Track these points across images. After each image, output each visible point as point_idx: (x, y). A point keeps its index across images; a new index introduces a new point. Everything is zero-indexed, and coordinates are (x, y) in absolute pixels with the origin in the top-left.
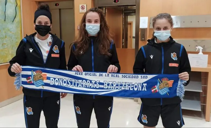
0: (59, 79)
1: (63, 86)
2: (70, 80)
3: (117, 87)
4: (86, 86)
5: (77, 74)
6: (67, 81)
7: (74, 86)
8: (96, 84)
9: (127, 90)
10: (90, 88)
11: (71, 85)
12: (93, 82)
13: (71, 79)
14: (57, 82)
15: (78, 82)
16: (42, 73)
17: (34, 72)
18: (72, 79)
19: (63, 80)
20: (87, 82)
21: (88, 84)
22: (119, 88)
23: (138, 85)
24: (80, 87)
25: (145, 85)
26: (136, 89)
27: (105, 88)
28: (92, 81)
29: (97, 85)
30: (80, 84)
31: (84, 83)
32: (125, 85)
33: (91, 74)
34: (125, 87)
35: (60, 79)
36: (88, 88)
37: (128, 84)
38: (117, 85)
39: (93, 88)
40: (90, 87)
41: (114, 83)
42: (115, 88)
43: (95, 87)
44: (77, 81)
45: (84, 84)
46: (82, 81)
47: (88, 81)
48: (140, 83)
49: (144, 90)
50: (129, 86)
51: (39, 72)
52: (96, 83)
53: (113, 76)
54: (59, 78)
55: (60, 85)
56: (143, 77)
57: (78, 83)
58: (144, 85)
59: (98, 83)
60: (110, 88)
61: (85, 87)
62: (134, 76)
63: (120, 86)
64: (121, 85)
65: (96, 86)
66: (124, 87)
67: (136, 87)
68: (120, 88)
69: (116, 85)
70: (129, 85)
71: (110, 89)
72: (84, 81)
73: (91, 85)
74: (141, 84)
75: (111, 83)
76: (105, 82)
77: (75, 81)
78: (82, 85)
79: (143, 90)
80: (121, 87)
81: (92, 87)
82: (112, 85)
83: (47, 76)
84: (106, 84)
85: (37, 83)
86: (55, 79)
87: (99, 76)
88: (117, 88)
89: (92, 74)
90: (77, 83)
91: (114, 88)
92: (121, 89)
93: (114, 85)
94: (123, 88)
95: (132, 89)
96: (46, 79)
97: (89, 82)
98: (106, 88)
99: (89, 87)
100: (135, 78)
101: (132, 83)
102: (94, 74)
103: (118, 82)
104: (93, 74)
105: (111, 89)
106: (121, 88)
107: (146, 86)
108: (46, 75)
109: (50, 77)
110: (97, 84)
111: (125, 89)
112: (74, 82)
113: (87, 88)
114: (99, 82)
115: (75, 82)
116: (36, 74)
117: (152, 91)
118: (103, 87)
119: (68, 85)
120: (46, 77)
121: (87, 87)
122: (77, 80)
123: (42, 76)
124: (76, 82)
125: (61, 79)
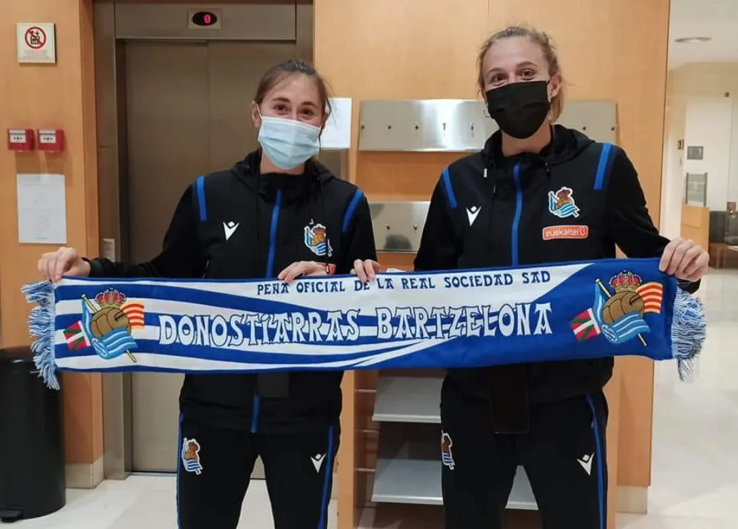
0: (193, 319)
1: (213, 346)
2: (239, 319)
3: (431, 329)
4: (307, 336)
5: (266, 293)
6: (228, 324)
7: (259, 341)
8: (347, 324)
9: (473, 337)
10: (324, 341)
11: (246, 340)
12: (335, 317)
13: (243, 315)
14: (186, 332)
15: (273, 323)
16: (122, 301)
17: (92, 301)
18: (246, 313)
19: (211, 322)
20: (306, 318)
21: (314, 327)
22: (439, 334)
23: (516, 314)
24: (282, 340)
25: (544, 308)
26: (507, 331)
27: (381, 336)
28: (330, 316)
29: (349, 327)
30: (281, 332)
31: (298, 325)
32: (463, 319)
33: (320, 287)
34: (464, 323)
35: (198, 319)
36: (315, 343)
37: (475, 310)
38: (431, 322)
39: (335, 342)
40: (324, 337)
41: (417, 312)
42: (422, 335)
43: (345, 338)
44: (267, 321)
45: (296, 328)
46: (289, 315)
47: (311, 315)
48: (523, 305)
49: (543, 331)
50: (479, 322)
51: (111, 298)
52: (343, 321)
53: (409, 284)
54: (195, 316)
55: (199, 342)
56: (531, 278)
57: (274, 326)
58: (539, 312)
59: (353, 317)
60: (404, 335)
61: (302, 339)
62: (492, 276)
63: (444, 322)
64: (448, 320)
65: (345, 335)
66: (460, 324)
67: (506, 321)
68: (444, 332)
69: (425, 320)
70: (480, 316)
71: (404, 338)
72: (295, 315)
73: (325, 329)
74: (528, 307)
75: (404, 314)
76: (380, 312)
77: (261, 322)
78: (290, 334)
79: (538, 331)
80: (446, 327)
81: (330, 338)
82: (412, 322)
83: (145, 310)
84: (384, 319)
85: (106, 345)
86: (177, 319)
87: (356, 289)
88: (431, 334)
89: (326, 283)
90: (271, 326)
91: (418, 335)
92: (446, 335)
93: (420, 323)
94: (456, 328)
95: (492, 333)
96: (143, 322)
97: (315, 320)
98: (388, 336)
99: (319, 338)
100: (501, 284)
101: (490, 306)
102: (334, 284)
103: (433, 308)
104: (330, 287)
105: (410, 339)
106: (448, 331)
107: (547, 311)
108: (142, 307)
109: (157, 315)
110: (349, 324)
111: (464, 333)
112: (257, 324)
113: (312, 343)
114: (355, 314)
115: (260, 325)
116: (98, 307)
117: (576, 331)
118: (376, 334)
119: (234, 341)
120: (143, 316)
121: (311, 339)
122: (266, 316)
123: (125, 311)
124: (265, 324)
125: (202, 317)
